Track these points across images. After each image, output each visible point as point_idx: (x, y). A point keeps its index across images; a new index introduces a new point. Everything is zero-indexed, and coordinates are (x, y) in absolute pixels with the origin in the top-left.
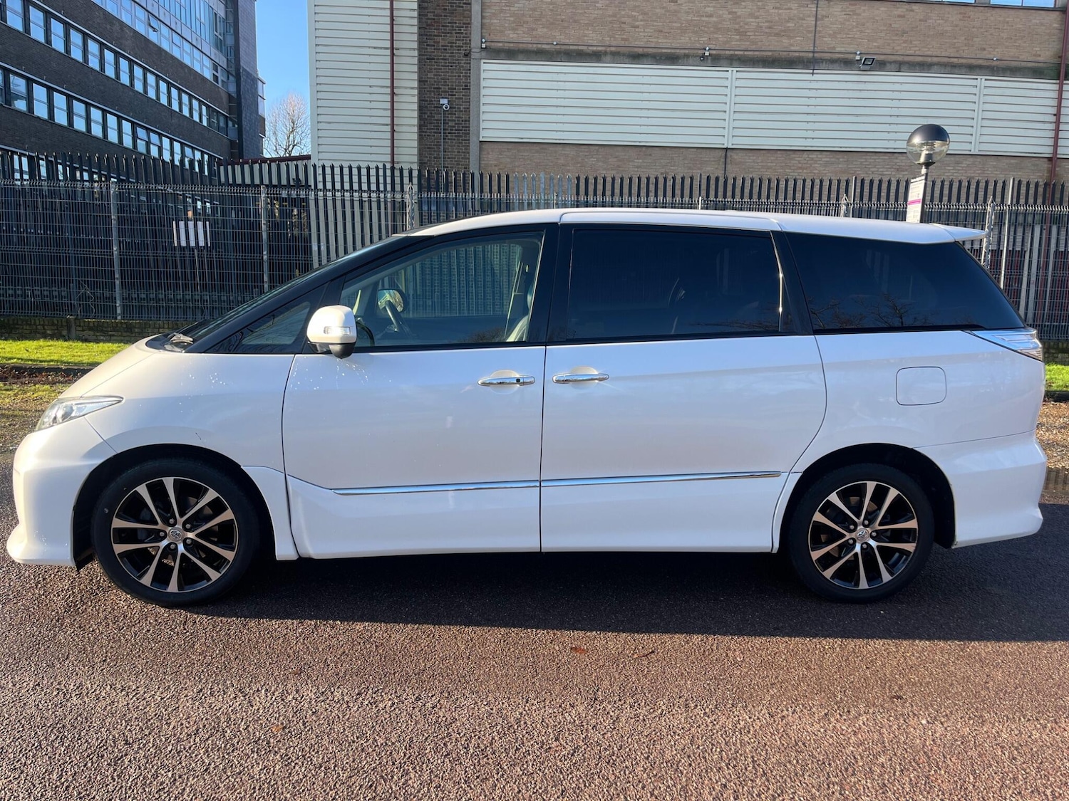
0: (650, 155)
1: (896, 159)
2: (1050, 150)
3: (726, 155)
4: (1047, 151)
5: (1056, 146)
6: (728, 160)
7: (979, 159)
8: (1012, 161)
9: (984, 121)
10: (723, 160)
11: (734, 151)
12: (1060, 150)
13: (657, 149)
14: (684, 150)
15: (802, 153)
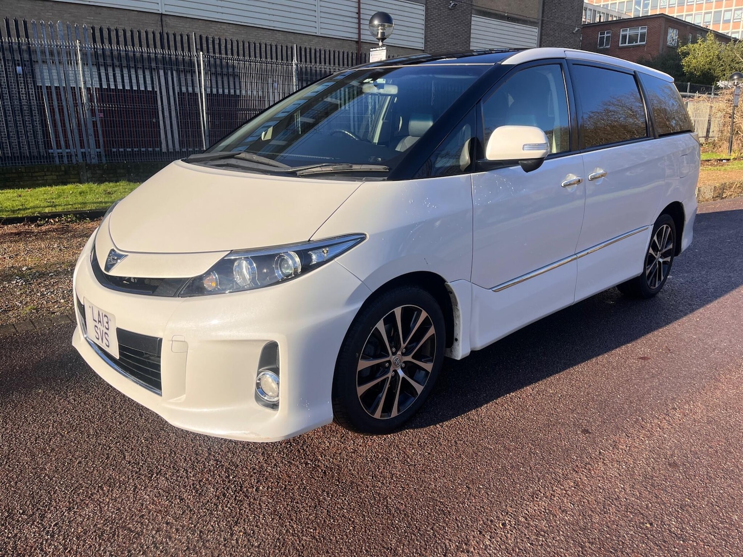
0: (100, 14)
1: (276, 34)
2: (356, 36)
3: (162, 19)
4: (355, 37)
5: (359, 34)
6: (164, 23)
7: (321, 39)
8: (339, 42)
9: (322, 13)
10: (160, 23)
11: (167, 17)
12: (362, 37)
13: (105, 9)
14: (127, 12)
15: (216, 23)
